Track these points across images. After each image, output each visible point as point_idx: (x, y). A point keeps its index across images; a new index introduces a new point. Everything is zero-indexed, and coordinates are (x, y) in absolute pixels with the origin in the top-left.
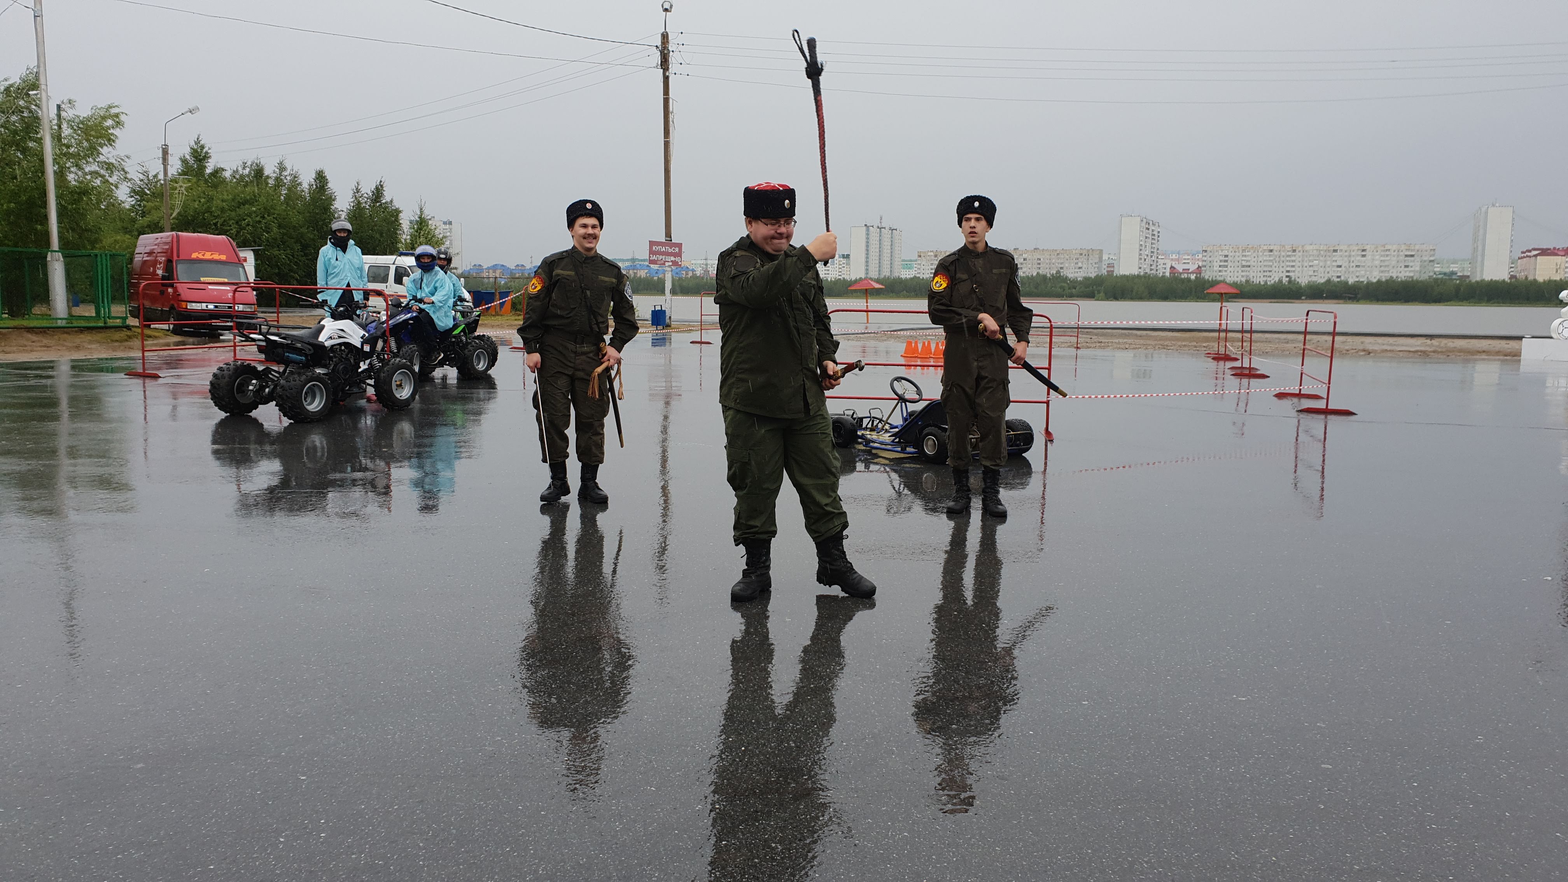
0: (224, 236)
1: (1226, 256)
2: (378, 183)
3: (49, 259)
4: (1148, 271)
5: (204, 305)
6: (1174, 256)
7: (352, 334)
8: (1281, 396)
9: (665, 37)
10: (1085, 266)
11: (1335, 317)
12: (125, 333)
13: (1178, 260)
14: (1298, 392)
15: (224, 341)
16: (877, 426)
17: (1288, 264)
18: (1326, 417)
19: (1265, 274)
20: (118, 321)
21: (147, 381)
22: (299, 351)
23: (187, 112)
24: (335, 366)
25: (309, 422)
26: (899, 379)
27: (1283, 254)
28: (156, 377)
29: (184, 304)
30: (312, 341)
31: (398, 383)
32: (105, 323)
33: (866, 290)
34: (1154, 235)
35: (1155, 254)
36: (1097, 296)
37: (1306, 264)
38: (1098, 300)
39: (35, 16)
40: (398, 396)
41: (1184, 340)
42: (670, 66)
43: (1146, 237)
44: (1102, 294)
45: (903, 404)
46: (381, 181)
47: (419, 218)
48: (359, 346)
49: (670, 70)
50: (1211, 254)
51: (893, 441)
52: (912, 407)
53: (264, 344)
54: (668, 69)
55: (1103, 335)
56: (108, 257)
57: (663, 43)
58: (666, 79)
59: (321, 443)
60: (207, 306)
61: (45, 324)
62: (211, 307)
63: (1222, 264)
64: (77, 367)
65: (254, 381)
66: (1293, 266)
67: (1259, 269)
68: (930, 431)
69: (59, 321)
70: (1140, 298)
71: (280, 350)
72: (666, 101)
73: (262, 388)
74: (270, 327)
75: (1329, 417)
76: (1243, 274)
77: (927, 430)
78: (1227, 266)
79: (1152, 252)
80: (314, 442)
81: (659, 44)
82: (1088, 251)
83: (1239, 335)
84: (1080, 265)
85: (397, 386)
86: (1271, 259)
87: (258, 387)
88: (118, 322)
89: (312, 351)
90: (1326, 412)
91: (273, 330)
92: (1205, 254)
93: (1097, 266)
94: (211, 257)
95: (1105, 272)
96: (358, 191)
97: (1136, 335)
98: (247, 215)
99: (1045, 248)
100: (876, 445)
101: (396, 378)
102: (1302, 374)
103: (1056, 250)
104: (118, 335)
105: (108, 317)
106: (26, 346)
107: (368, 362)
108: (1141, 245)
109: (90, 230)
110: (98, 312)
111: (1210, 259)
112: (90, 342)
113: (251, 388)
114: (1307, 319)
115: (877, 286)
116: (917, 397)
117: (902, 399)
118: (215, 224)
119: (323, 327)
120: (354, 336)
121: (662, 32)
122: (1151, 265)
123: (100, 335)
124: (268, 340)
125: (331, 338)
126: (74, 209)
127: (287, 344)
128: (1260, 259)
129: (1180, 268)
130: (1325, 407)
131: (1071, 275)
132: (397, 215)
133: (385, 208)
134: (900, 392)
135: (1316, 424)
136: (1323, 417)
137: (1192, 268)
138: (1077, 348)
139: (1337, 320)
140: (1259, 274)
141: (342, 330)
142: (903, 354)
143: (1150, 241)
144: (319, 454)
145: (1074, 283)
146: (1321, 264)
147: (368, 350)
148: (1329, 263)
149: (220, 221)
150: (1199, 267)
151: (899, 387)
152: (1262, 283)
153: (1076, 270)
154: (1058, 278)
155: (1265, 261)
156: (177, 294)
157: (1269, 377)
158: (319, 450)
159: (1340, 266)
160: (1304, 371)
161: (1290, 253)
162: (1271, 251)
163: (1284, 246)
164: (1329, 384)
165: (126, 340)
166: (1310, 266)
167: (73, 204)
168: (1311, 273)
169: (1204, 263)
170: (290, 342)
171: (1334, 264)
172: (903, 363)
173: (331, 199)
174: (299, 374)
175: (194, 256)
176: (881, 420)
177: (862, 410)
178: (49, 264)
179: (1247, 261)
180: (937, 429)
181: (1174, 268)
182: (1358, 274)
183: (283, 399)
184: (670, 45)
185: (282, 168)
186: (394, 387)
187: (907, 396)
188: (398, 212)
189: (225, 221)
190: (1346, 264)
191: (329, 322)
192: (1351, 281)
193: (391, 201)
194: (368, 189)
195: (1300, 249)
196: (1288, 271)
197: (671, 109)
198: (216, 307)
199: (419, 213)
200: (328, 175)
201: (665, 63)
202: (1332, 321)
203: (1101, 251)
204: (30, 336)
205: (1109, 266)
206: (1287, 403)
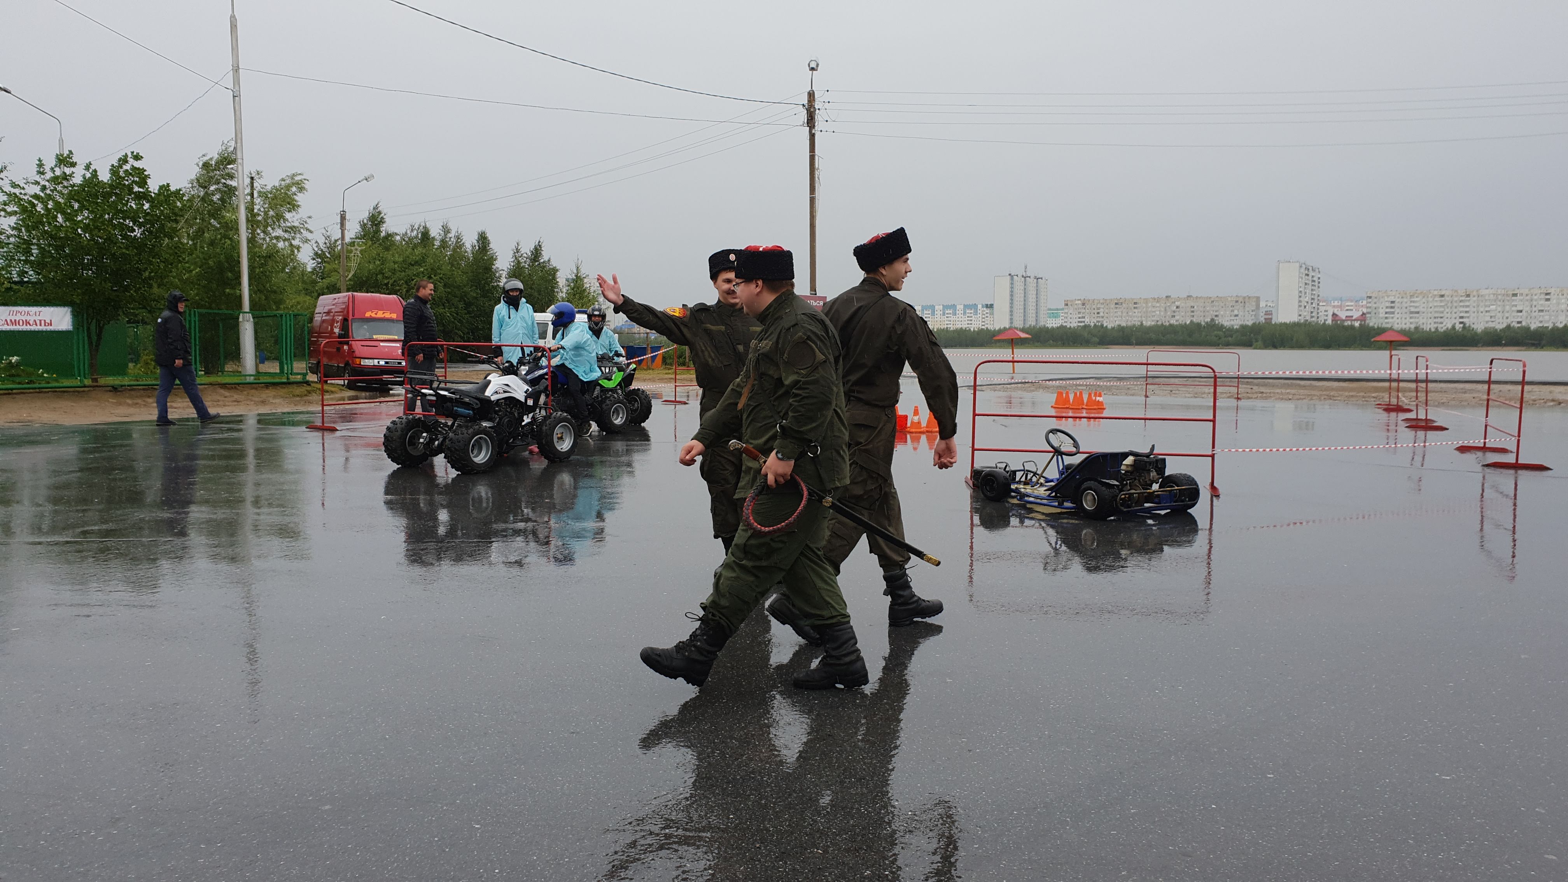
0: (395, 296)
1: (1393, 302)
2: (537, 243)
3: (241, 319)
4: (1308, 318)
5: (376, 361)
6: (1336, 303)
7: (516, 389)
8: (1463, 449)
9: (811, 95)
10: (1241, 313)
11: (1524, 366)
12: (304, 389)
13: (1340, 307)
14: (1482, 445)
15: (394, 395)
16: (1031, 479)
17: (1462, 309)
18: (1516, 473)
19: (1436, 320)
20: (299, 376)
21: (326, 433)
22: (467, 405)
23: (362, 180)
24: (501, 419)
25: (476, 473)
26: (1054, 431)
27: (1456, 299)
28: (334, 430)
29: (358, 360)
30: (480, 396)
31: (559, 436)
32: (288, 379)
33: (1012, 339)
34: (1314, 281)
35: (1316, 301)
36: (1255, 344)
37: (1482, 309)
38: (1255, 348)
39: (234, 96)
40: (559, 448)
41: (1352, 390)
42: (816, 124)
43: (1306, 284)
44: (1260, 343)
45: (1059, 457)
46: (539, 242)
47: (576, 276)
48: (523, 401)
49: (816, 128)
50: (1375, 300)
51: (1049, 496)
52: (1068, 460)
53: (434, 398)
54: (814, 126)
55: (1265, 385)
56: (292, 316)
57: (809, 101)
58: (812, 137)
59: (487, 494)
60: (379, 362)
61: (236, 380)
62: (382, 363)
63: (1388, 310)
64: (263, 421)
65: (425, 434)
66: (1466, 312)
67: (1430, 315)
68: (1088, 485)
69: (248, 378)
70: (1300, 346)
71: (449, 404)
72: (812, 158)
73: (432, 441)
74: (440, 382)
75: (1520, 472)
76: (1412, 320)
77: (1086, 484)
78: (1393, 313)
79: (1313, 299)
80: (479, 493)
81: (806, 102)
82: (1244, 298)
83: (1413, 385)
84: (1236, 312)
85: (558, 438)
86: (1442, 304)
87: (428, 440)
88: (299, 378)
89: (478, 407)
90: (1517, 467)
91: (442, 385)
92: (1369, 300)
93: (1254, 313)
94: (383, 316)
95: (1262, 320)
96: (518, 251)
97: (1299, 385)
98: (414, 275)
99: (1199, 296)
100: (1031, 499)
101: (558, 430)
102: (1486, 426)
103: (1210, 298)
104: (298, 390)
105: (291, 374)
106: (219, 401)
107: (531, 415)
108: (1301, 292)
109: (275, 292)
110: (282, 369)
111: (1375, 305)
112: (275, 397)
113: (421, 440)
114: (1491, 368)
115: (1023, 335)
116: (1074, 450)
117: (1057, 452)
118: (387, 284)
119: (490, 382)
120: (518, 391)
121: (808, 91)
122: (1312, 312)
123: (284, 391)
124: (437, 395)
125: (496, 392)
126: (262, 272)
127: (456, 398)
128: (1431, 305)
129: (1343, 315)
130: (1514, 461)
131: (1226, 324)
132: (555, 273)
133: (543, 266)
134: (1056, 445)
135: (1505, 479)
136: (1512, 472)
137: (1356, 314)
138: (1238, 399)
139: (1526, 369)
140: (1430, 321)
141: (507, 385)
142: (1053, 404)
143: (1310, 287)
144: (484, 505)
145: (1230, 332)
146: (1499, 309)
147: (532, 404)
148: (1507, 308)
149: (391, 281)
150: (1363, 314)
151: (1055, 439)
152: (1433, 330)
153: (1233, 318)
154: (1212, 326)
155: (1435, 306)
156: (351, 351)
157: (1447, 429)
158: (484, 501)
159: (1521, 311)
160: (1489, 423)
161: (1463, 298)
162: (1442, 296)
163: (1456, 291)
164: (1519, 436)
165: (306, 395)
166: (1486, 311)
167: (260, 268)
168: (1488, 319)
169: (1369, 310)
170: (458, 397)
171: (1514, 309)
172: (1054, 414)
173: (492, 259)
174: (467, 428)
175: (368, 314)
176: (1035, 474)
177: (1015, 462)
178: (240, 324)
179: (1416, 307)
180: (1096, 483)
181: (1337, 315)
182: (1541, 319)
183: (451, 451)
184: (816, 103)
185: (446, 230)
186: (555, 440)
187: (1063, 449)
188: (555, 270)
189: (395, 281)
190: (1528, 309)
191: (495, 377)
192: (1533, 327)
193: (549, 261)
194: (527, 249)
195: (1475, 293)
196: (1462, 317)
197: (817, 166)
198: (386, 363)
199: (575, 272)
200: (490, 236)
201: (811, 121)
202: (1521, 370)
203: (1258, 299)
204: (222, 391)
205: (1267, 313)
206: (1470, 457)
